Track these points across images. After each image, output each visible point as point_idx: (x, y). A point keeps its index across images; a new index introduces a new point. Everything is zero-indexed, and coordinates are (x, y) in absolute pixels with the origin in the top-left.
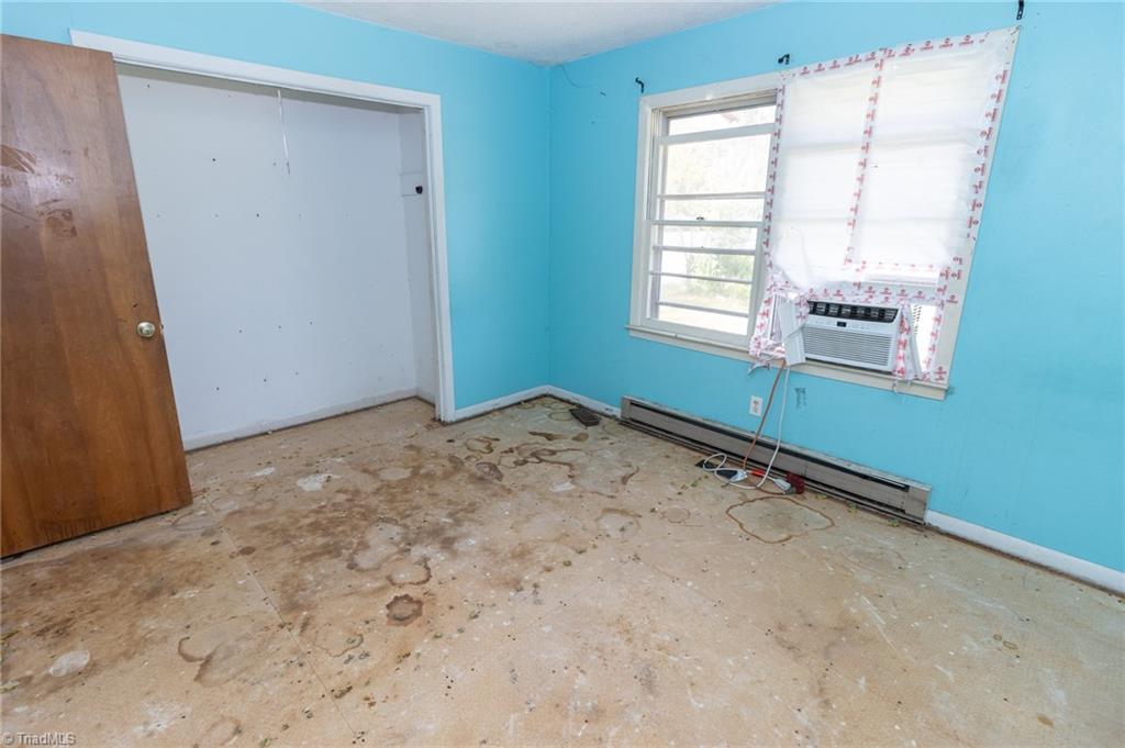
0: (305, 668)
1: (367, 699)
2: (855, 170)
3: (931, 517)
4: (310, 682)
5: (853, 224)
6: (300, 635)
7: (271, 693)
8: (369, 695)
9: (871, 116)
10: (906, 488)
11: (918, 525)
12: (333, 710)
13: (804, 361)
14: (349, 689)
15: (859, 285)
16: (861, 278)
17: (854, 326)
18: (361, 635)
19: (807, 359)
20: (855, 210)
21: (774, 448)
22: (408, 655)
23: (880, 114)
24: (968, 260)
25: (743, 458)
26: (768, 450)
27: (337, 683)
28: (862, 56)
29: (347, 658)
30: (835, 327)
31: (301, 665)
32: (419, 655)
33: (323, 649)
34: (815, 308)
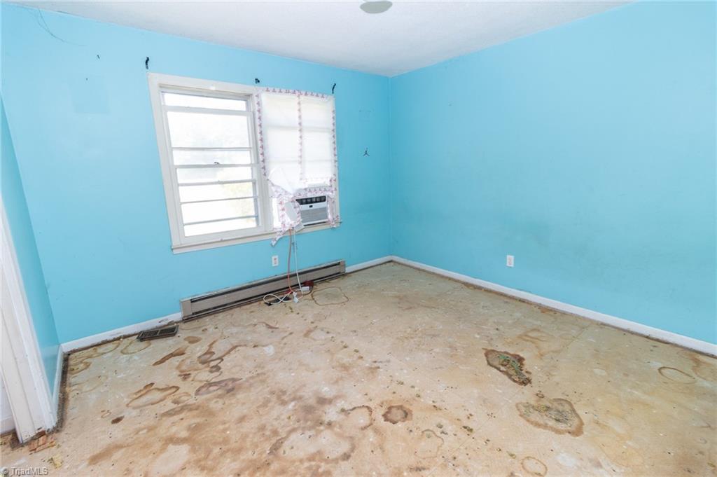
0: (456, 455)
1: (469, 418)
2: (298, 140)
3: (348, 270)
4: (466, 449)
5: (300, 163)
6: (428, 469)
7: (481, 468)
8: (466, 417)
9: (300, 117)
10: (339, 264)
11: (344, 275)
12: (481, 431)
13: (303, 227)
14: (465, 427)
15: (306, 189)
16: (307, 186)
17: (315, 206)
18: (423, 432)
19: (305, 225)
20: (301, 157)
21: (295, 275)
22: (435, 406)
23: (303, 117)
24: (337, 175)
25: (288, 288)
26: (293, 278)
27: (463, 434)
28: (291, 91)
29: (443, 434)
30: (309, 208)
31: (455, 458)
32: (433, 402)
33: (438, 450)
34: (301, 202)
